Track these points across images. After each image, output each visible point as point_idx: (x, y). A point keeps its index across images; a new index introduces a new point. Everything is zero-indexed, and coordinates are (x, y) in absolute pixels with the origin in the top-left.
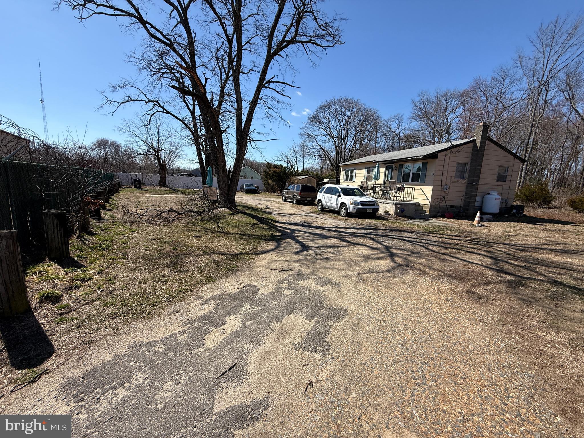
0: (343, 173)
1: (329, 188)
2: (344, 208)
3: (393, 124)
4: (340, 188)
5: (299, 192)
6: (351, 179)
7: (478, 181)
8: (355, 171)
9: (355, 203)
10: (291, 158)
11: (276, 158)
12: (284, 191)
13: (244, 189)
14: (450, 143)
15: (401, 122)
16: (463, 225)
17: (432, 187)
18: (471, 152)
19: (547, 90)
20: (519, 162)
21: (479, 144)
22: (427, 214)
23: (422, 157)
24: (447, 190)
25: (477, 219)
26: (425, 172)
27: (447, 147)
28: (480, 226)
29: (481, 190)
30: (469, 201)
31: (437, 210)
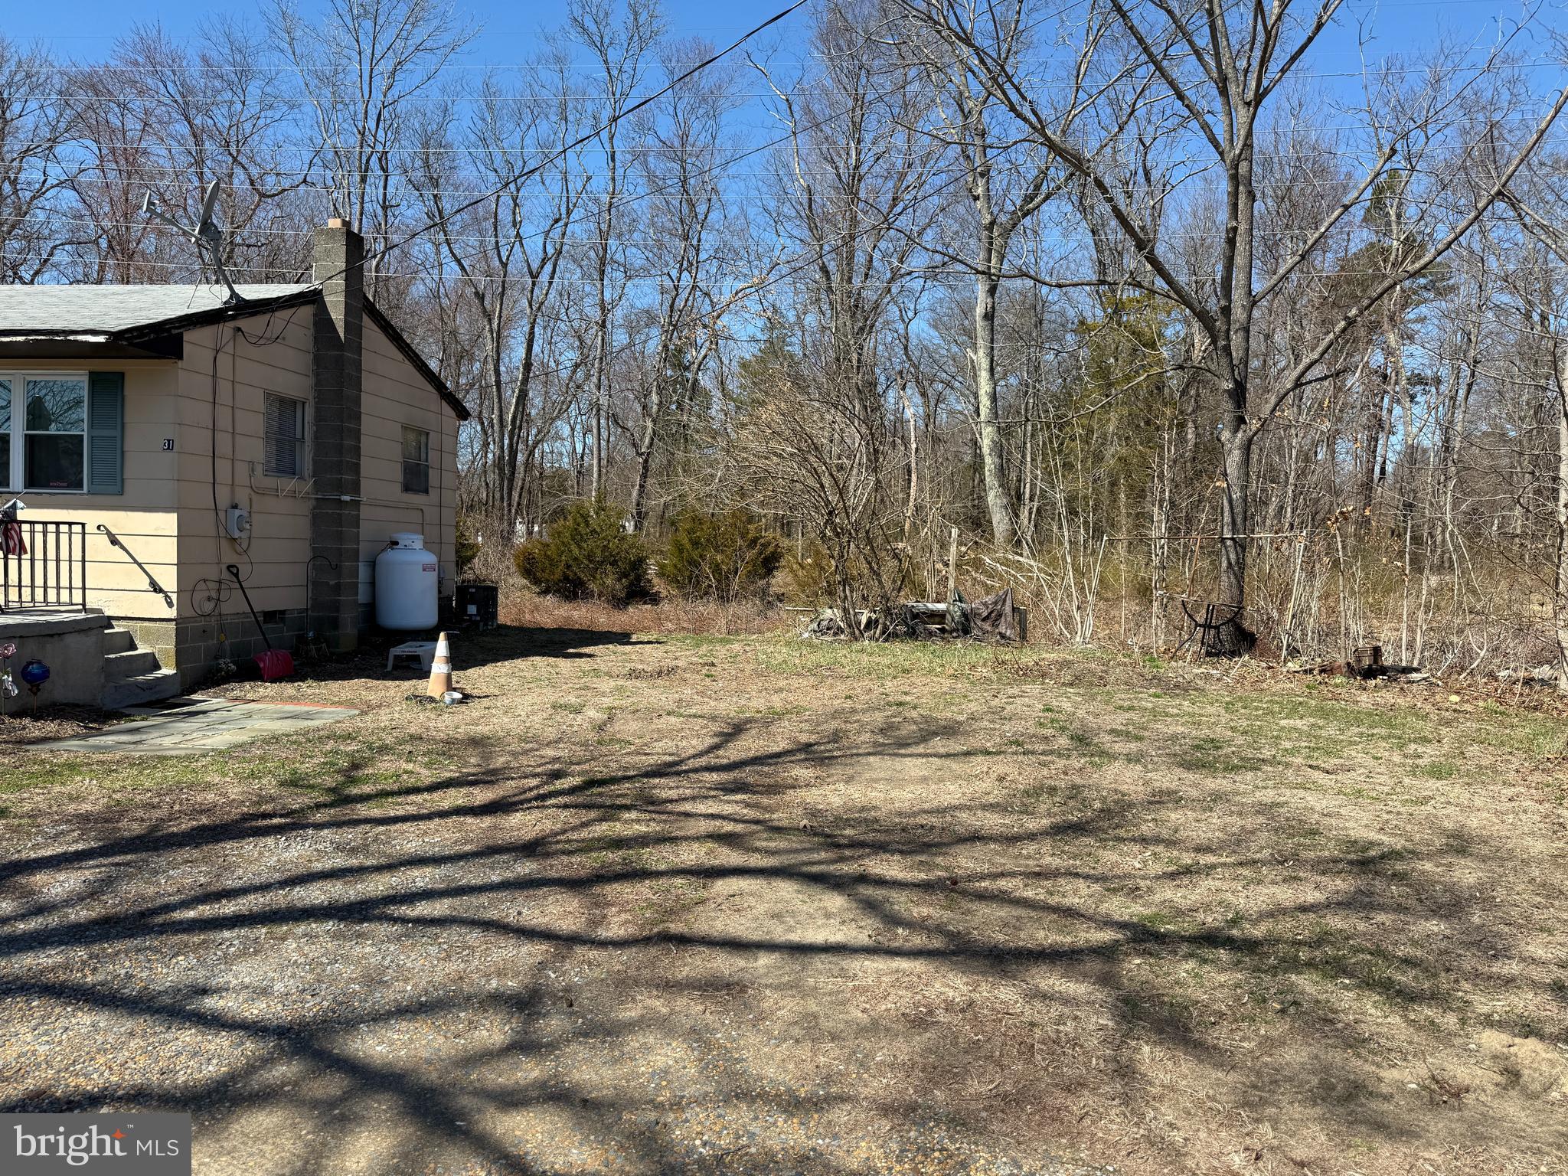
14: (226, 288)
16: (380, 706)
17: (173, 517)
18: (310, 346)
19: (384, 170)
20: (453, 414)
21: (337, 315)
22: (166, 677)
23: (101, 339)
24: (245, 535)
25: (439, 667)
26: (117, 433)
27: (217, 305)
28: (461, 702)
29: (366, 530)
30: (338, 586)
31: (210, 642)
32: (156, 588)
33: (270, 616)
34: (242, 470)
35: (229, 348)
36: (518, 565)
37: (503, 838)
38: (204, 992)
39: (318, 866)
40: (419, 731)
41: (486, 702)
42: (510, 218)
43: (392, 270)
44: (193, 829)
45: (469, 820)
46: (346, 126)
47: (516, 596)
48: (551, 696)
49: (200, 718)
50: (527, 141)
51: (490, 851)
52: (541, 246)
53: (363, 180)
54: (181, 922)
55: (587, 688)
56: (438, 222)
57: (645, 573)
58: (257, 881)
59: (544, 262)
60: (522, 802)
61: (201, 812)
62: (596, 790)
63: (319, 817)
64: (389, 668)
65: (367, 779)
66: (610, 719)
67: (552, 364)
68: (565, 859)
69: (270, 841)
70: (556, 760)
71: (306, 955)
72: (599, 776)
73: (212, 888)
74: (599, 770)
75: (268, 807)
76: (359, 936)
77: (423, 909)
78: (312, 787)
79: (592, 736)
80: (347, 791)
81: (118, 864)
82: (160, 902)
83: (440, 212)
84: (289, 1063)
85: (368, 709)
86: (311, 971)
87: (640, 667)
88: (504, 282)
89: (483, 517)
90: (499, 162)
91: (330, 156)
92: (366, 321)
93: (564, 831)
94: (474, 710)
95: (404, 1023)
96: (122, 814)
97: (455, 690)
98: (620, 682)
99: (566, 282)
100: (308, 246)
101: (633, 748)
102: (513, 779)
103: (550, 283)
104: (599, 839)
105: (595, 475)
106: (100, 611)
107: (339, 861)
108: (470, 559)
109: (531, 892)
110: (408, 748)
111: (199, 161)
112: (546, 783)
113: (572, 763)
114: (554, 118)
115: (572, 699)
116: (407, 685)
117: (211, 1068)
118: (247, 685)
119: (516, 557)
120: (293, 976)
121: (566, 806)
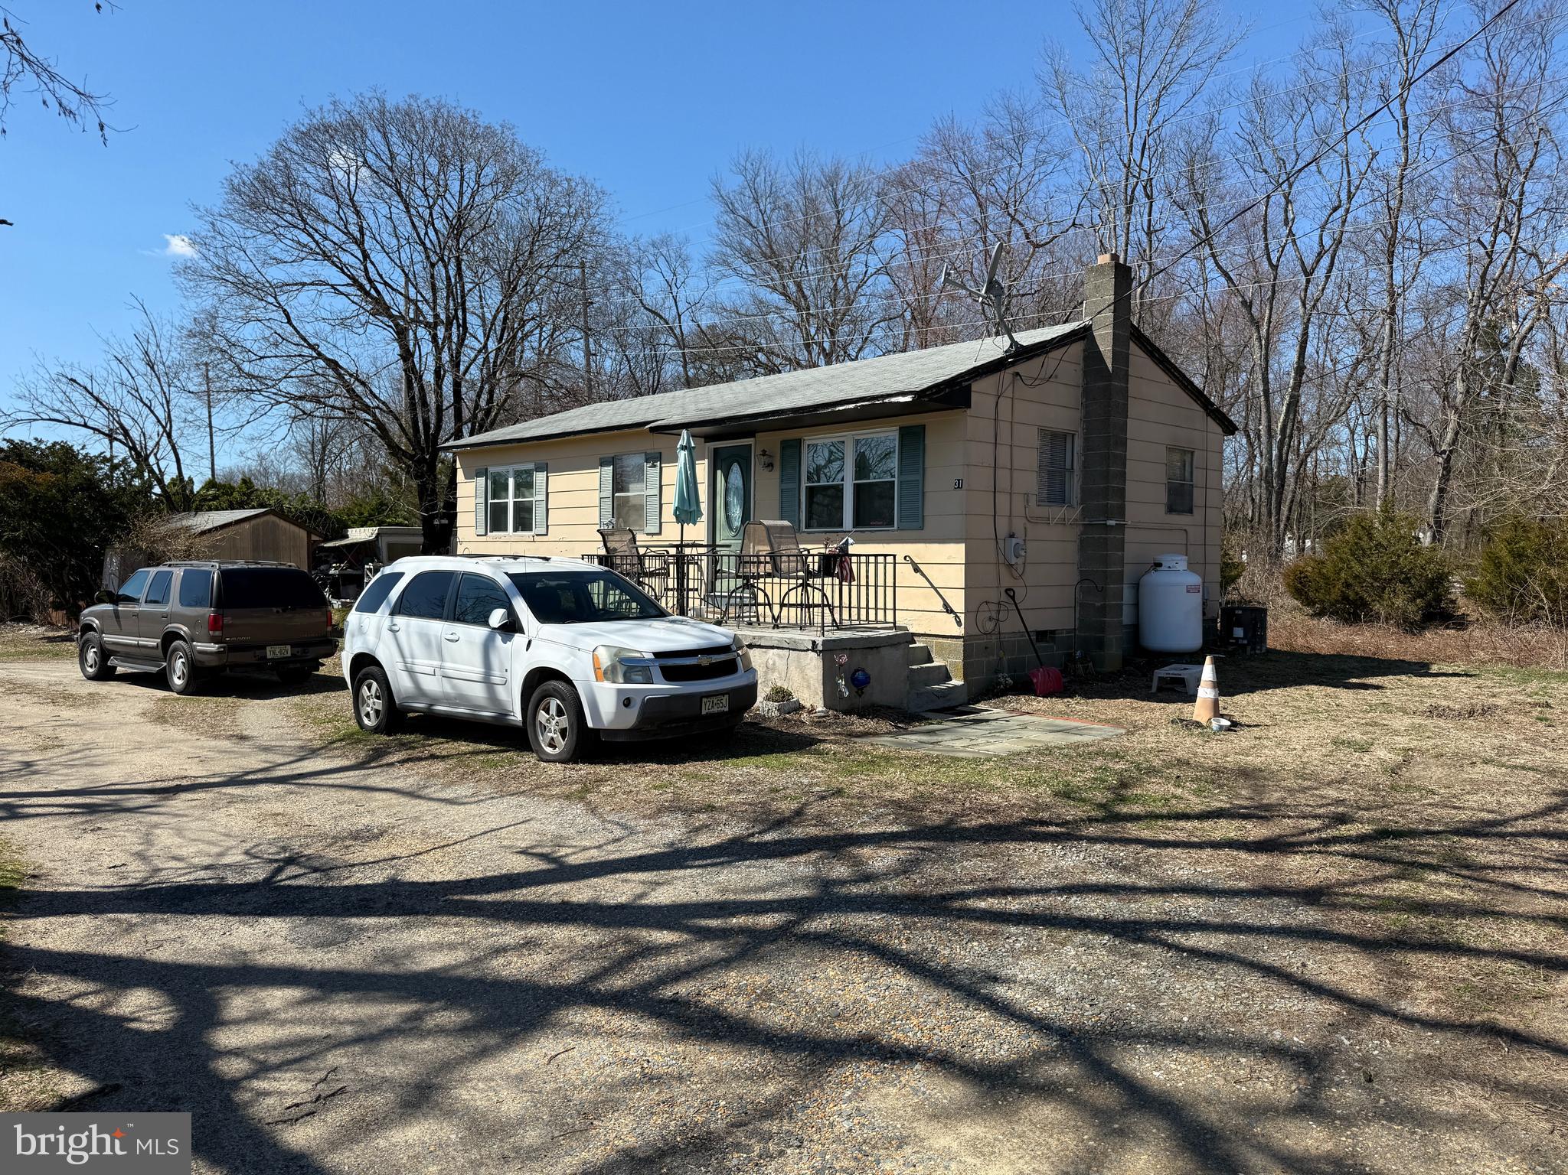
0: (470, 494)
1: (422, 579)
2: (554, 703)
3: (648, 279)
4: (511, 576)
5: (208, 612)
6: (524, 523)
7: (1121, 512)
8: (539, 478)
9: (629, 667)
12: (93, 614)
14: (1006, 338)
15: (679, 270)
16: (1146, 727)
17: (962, 547)
18: (1080, 382)
19: (1149, 197)
20: (1219, 430)
21: (1105, 346)
22: (956, 687)
23: (908, 399)
24: (1020, 561)
25: (1205, 692)
26: (919, 477)
27: (999, 354)
28: (1228, 729)
29: (1131, 552)
30: (1104, 607)
31: (991, 658)
32: (948, 609)
33: (1042, 635)
34: (1018, 501)
35: (1009, 393)
36: (1288, 585)
37: (1279, 880)
38: (995, 979)
39: (1092, 879)
40: (1186, 756)
41: (1256, 732)
42: (1282, 217)
43: (1156, 295)
44: (982, 826)
45: (1243, 855)
46: (1111, 163)
47: (1285, 618)
48: (1332, 730)
49: (983, 726)
50: (1301, 132)
51: (1266, 892)
52: (1317, 239)
53: (1129, 211)
54: (974, 910)
55: (1376, 724)
56: (1205, 237)
57: (1447, 592)
58: (1038, 884)
59: (1320, 256)
60: (1302, 844)
61: (988, 812)
62: (1391, 842)
63: (1092, 830)
64: (1154, 690)
65: (1136, 799)
66: (1407, 761)
67: (1329, 364)
68: (1356, 915)
69: (1047, 847)
70: (1339, 802)
71: (1084, 965)
72: (1394, 826)
73: (999, 884)
74: (1394, 819)
75: (1045, 815)
76: (1134, 955)
77: (1196, 940)
78: (1084, 800)
79: (1384, 780)
80: (1117, 809)
81: (922, 849)
82: (958, 888)
83: (1205, 226)
84: (1071, 1064)
85: (1133, 729)
86: (1090, 981)
87: (1444, 703)
88: (1274, 286)
89: (1248, 534)
90: (1269, 161)
91: (1097, 195)
92: (1134, 348)
93: (1354, 884)
94: (1243, 739)
95: (1181, 1055)
96: (926, 804)
97: (1222, 716)
98: (1418, 720)
99: (1346, 273)
100: (1079, 284)
101: (1437, 798)
102: (1289, 817)
103: (1328, 277)
104: (1398, 899)
105: (1381, 481)
106: (905, 628)
107: (1112, 877)
108: (1234, 579)
109: (1317, 944)
110: (1176, 772)
111: (983, 228)
112: (1328, 827)
113: (1359, 808)
114: (1332, 99)
115: (1357, 735)
116: (1172, 707)
117: (1002, 1052)
118: (1023, 699)
119: (1286, 576)
120: (1073, 982)
121: (1354, 856)
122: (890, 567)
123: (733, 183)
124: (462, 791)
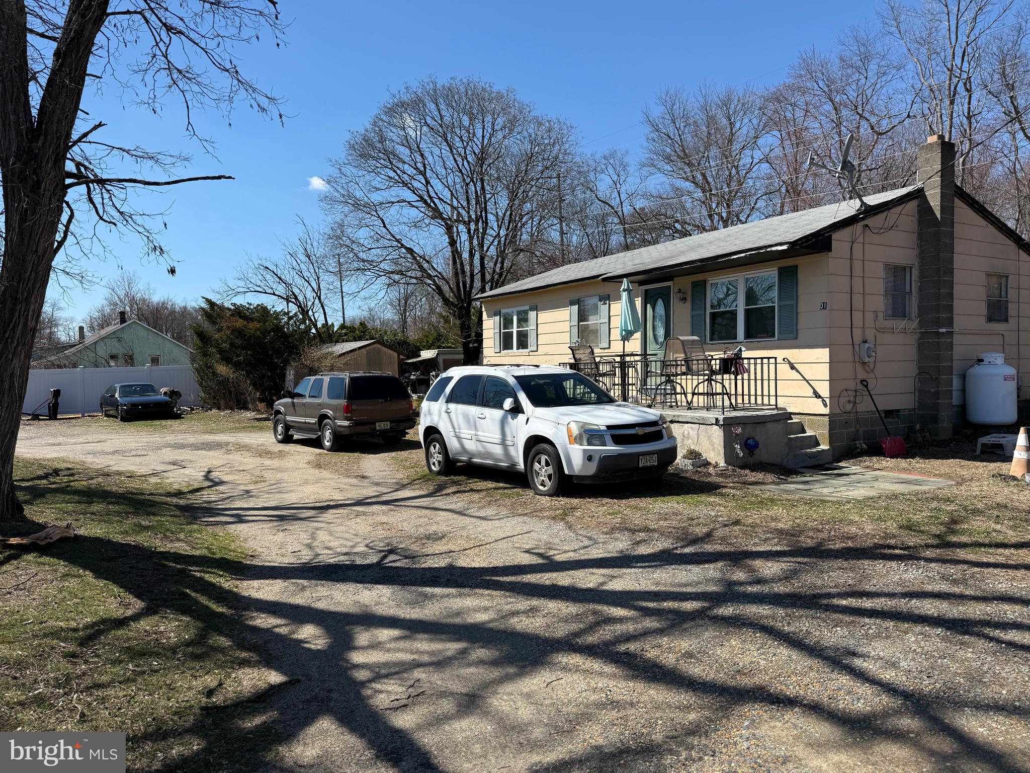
0: (490, 327)
1: (464, 380)
2: (544, 458)
3: (601, 180)
4: (516, 377)
5: (343, 402)
6: (523, 344)
7: (950, 323)
8: (532, 315)
9: (591, 435)
10: (299, 281)
11: (241, 283)
12: (281, 404)
13: (115, 404)
14: (858, 200)
15: (622, 173)
16: (971, 480)
17: (827, 350)
18: (915, 228)
19: (969, 90)
21: (935, 202)
22: (823, 450)
23: (785, 247)
24: (872, 360)
25: (1020, 454)
26: (793, 302)
27: (853, 212)
29: (958, 352)
30: (937, 393)
31: (850, 430)
32: (817, 395)
33: (889, 413)
35: (861, 239)
40: (1004, 501)
44: (843, 548)
49: (844, 478)
53: (952, 102)
54: (838, 606)
56: (1015, 116)
58: (886, 590)
61: (848, 538)
63: (928, 553)
64: (978, 453)
65: (963, 532)
69: (894, 564)
71: (922, 648)
73: (857, 589)
75: (892, 542)
76: (962, 644)
77: (1012, 635)
78: (922, 532)
80: (949, 539)
81: (799, 563)
82: (825, 590)
83: (1016, 108)
84: (912, 718)
85: (962, 481)
86: (927, 659)
91: (926, 93)
92: (958, 202)
95: (1001, 718)
96: (801, 532)
100: (913, 159)
106: (785, 409)
107: (944, 587)
110: (996, 513)
111: (838, 125)
116: (993, 466)
117: (859, 705)
118: (875, 459)
120: (914, 659)
122: (772, 367)
123: (657, 111)
124: (489, 512)
